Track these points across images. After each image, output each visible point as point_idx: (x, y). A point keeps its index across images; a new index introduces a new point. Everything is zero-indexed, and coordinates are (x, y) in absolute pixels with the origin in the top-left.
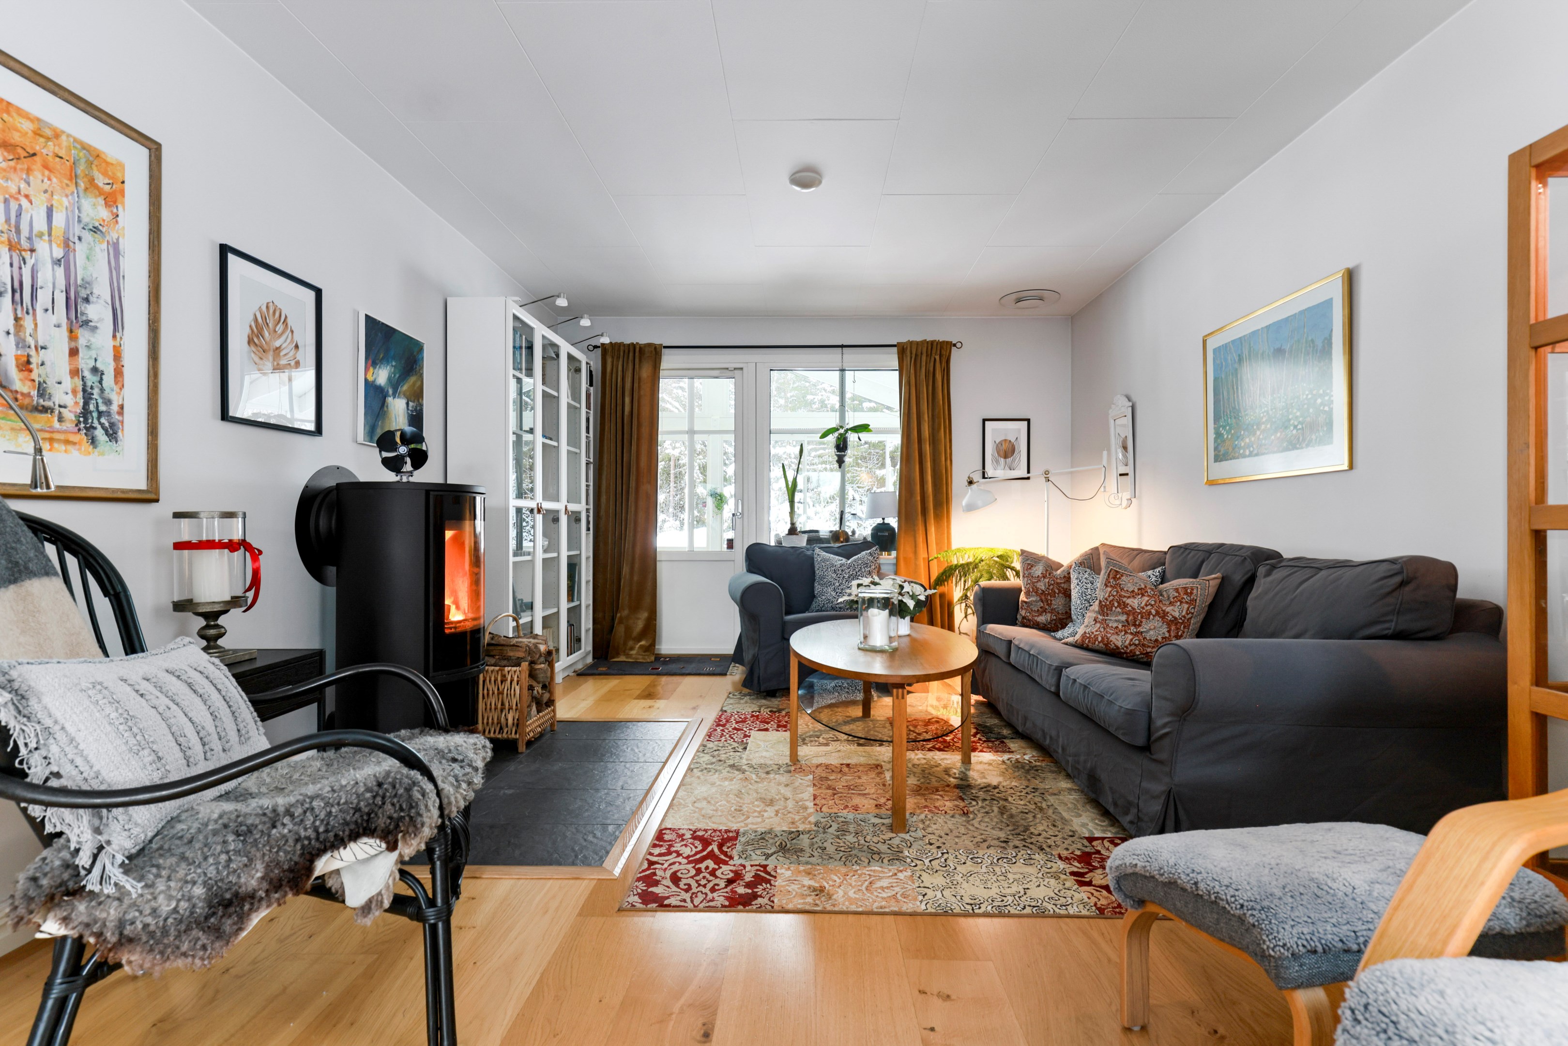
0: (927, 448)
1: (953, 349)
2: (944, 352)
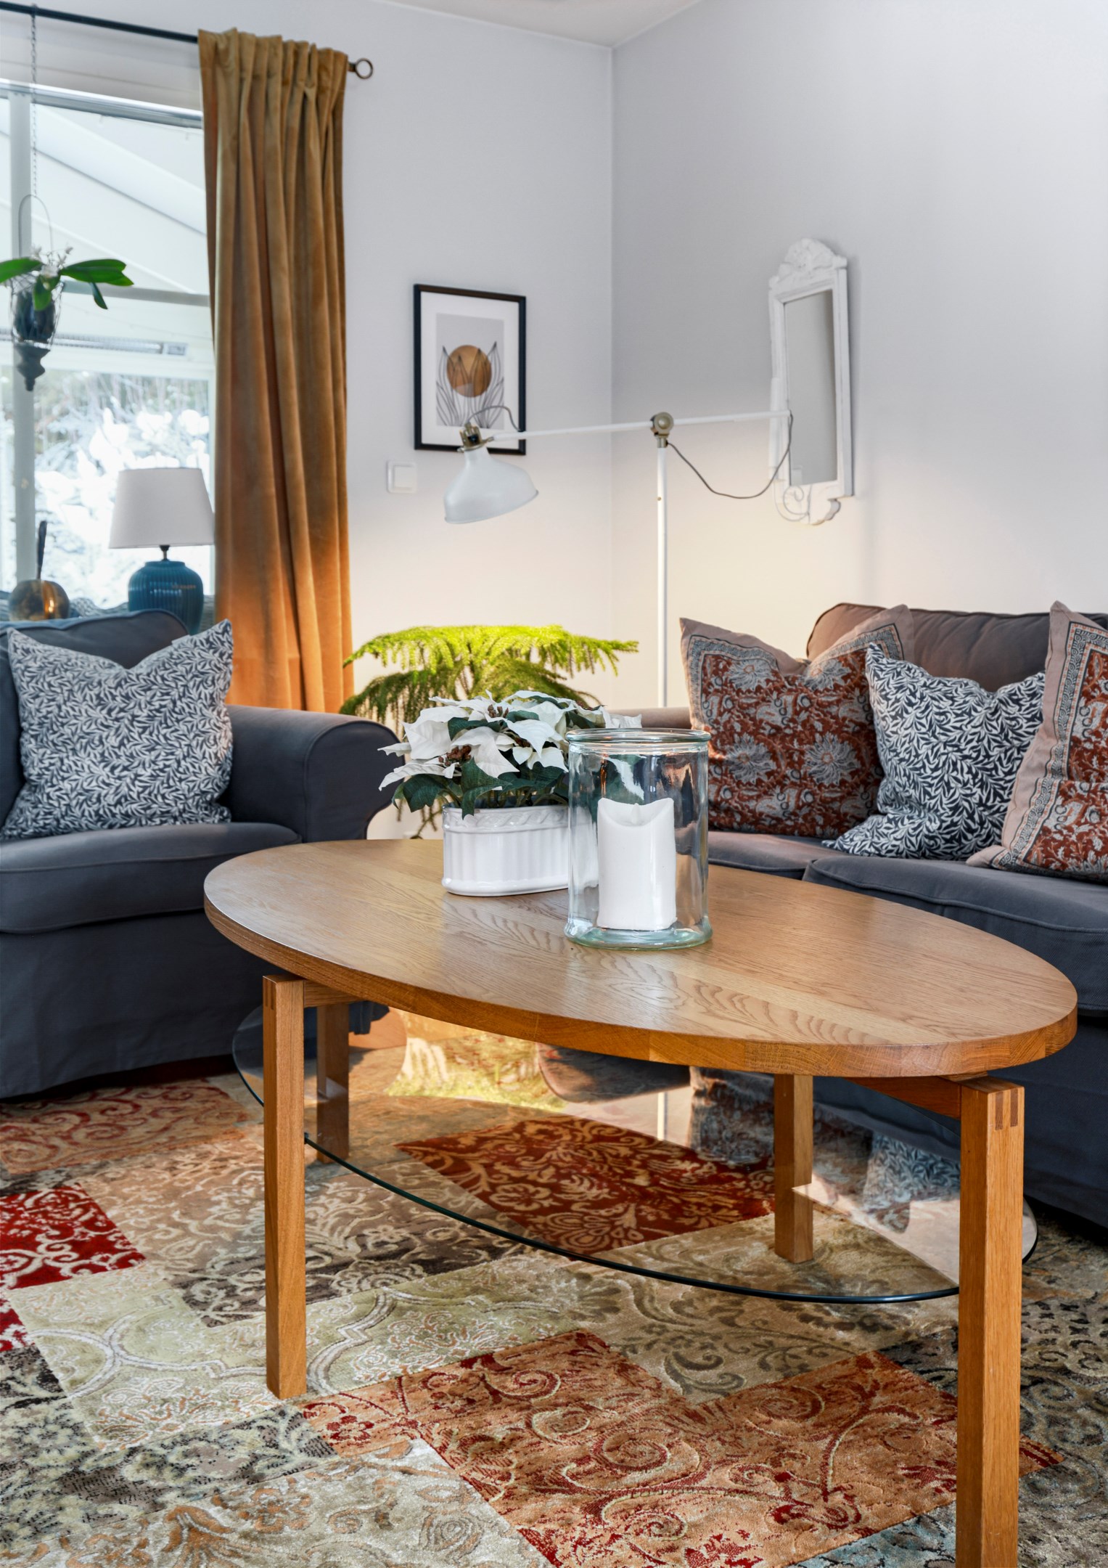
0: (289, 347)
1: (351, 76)
2: (327, 81)
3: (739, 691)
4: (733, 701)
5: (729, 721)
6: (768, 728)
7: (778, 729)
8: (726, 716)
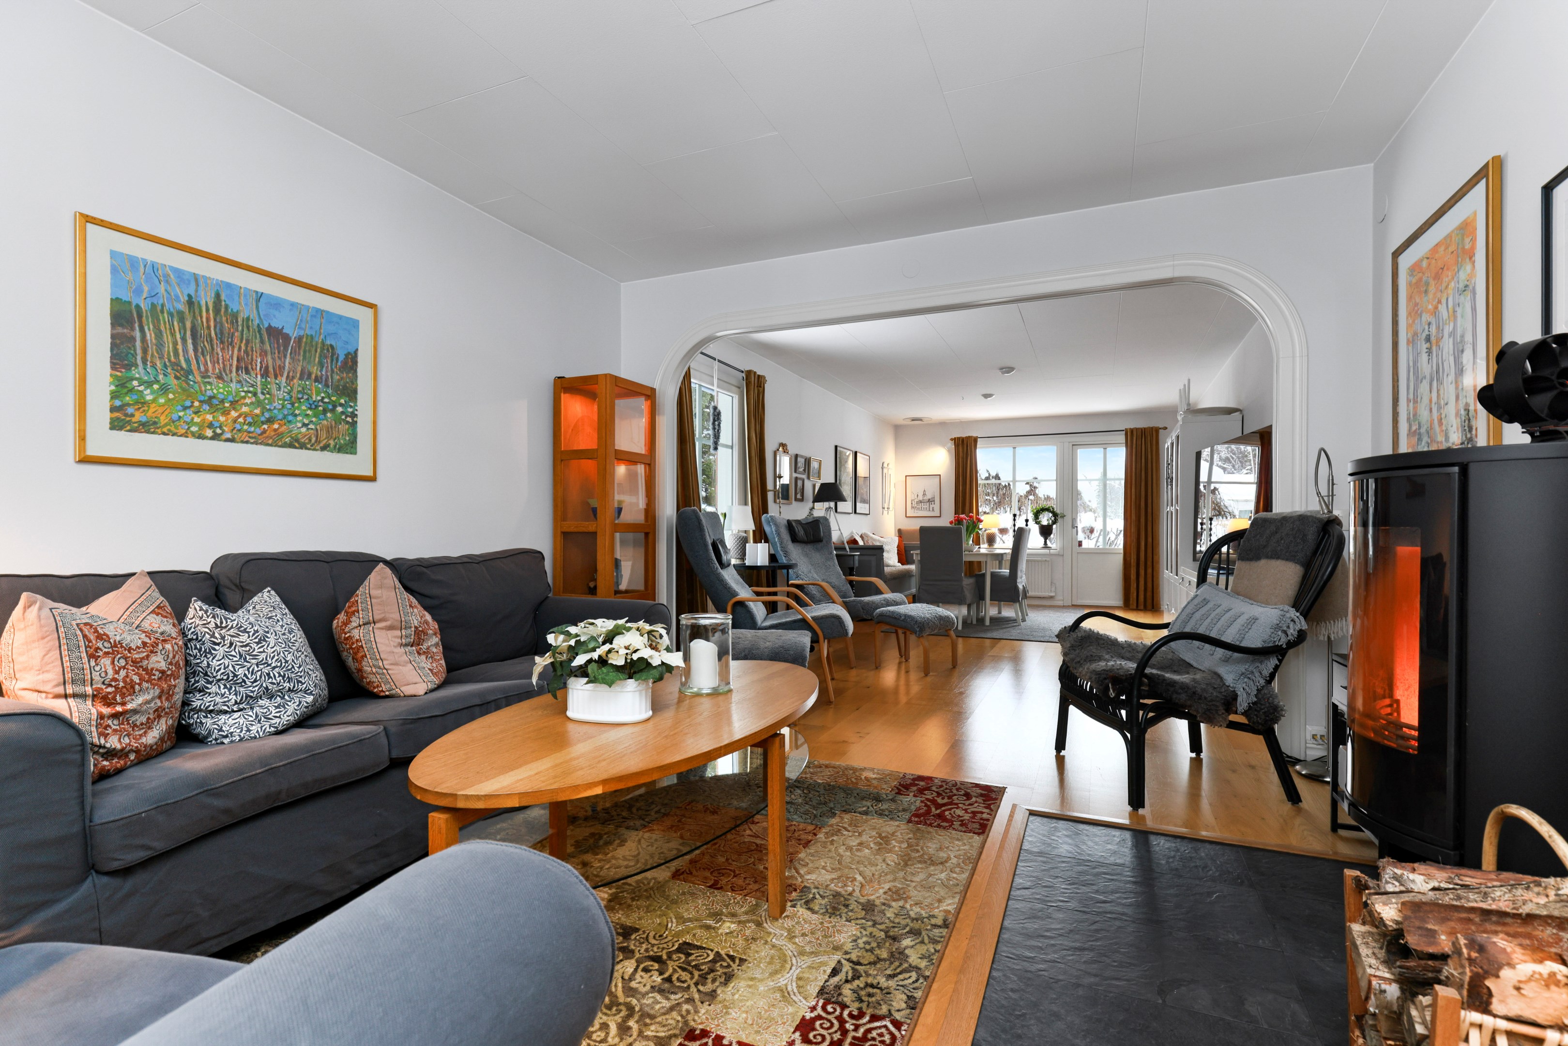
3: (130, 650)
4: (126, 658)
5: (127, 676)
6: (157, 673)
7: (163, 672)
8: (123, 673)
